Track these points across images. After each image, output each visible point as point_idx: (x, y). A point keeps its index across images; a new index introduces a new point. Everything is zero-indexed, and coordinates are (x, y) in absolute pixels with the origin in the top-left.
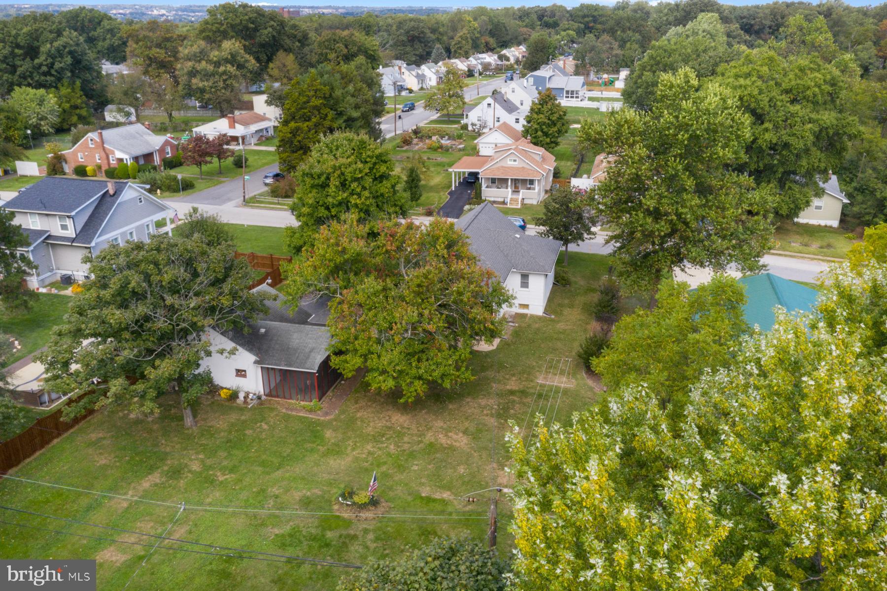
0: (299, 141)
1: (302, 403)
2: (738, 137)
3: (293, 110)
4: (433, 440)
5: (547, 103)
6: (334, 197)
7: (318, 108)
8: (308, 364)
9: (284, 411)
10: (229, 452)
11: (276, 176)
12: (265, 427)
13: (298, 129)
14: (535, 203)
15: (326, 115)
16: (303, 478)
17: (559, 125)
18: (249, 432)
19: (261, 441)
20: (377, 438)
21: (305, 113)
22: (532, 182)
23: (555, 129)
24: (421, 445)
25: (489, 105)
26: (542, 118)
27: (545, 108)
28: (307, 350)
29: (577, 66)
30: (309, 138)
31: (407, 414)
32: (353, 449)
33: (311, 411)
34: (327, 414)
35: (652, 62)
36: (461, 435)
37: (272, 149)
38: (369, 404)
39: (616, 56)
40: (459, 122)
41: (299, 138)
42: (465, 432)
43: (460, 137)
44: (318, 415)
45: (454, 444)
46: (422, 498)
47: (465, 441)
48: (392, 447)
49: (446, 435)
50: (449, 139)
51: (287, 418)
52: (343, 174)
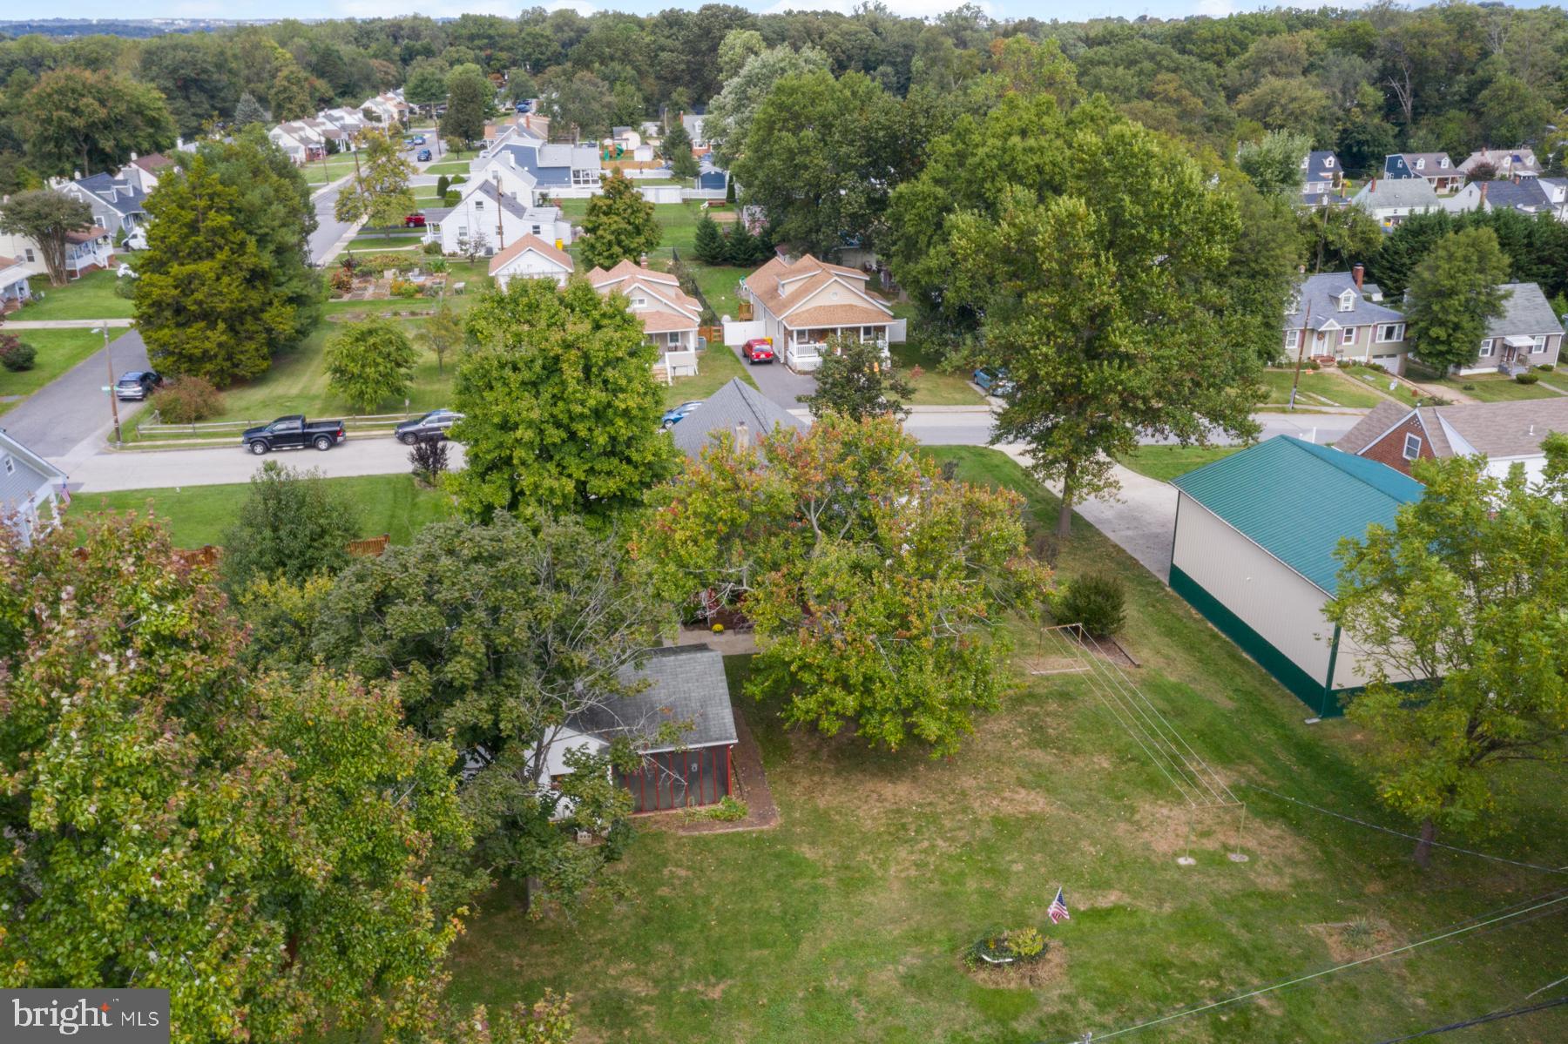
0: (200, 303)
1: (703, 810)
3: (174, 239)
4: (992, 813)
5: (620, 193)
7: (219, 231)
8: (714, 732)
9: (681, 833)
10: (672, 939)
11: (144, 379)
12: (682, 873)
13: (191, 278)
14: (691, 373)
15: (243, 244)
16: (862, 946)
17: (646, 232)
18: (663, 891)
19: (707, 901)
20: (898, 832)
21: (198, 244)
22: (674, 337)
23: (642, 240)
24: (984, 826)
25: (479, 204)
26: (617, 222)
27: (620, 205)
28: (695, 705)
30: (221, 293)
31: (898, 778)
32: (883, 865)
33: (730, 820)
34: (764, 818)
35: (785, 114)
36: (1023, 792)
37: (125, 322)
38: (816, 778)
39: (608, 105)
40: (417, 240)
41: (199, 296)
42: (1021, 783)
43: (440, 268)
44: (752, 824)
45: (1032, 809)
46: (1084, 913)
47: (1041, 801)
48: (940, 842)
49: (1003, 799)
50: (421, 273)
51: (702, 845)
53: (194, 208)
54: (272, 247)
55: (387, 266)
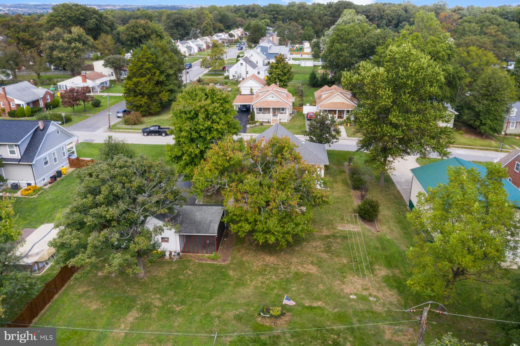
0: (139, 90)
1: (207, 255)
2: (438, 81)
3: (134, 70)
4: (296, 271)
5: (280, 62)
6: (203, 125)
7: (149, 69)
8: (211, 231)
9: (197, 261)
10: (175, 291)
11: (125, 111)
12: (190, 272)
13: (138, 82)
14: (286, 121)
16: (229, 303)
17: (288, 75)
18: (181, 277)
19: (191, 282)
20: (262, 272)
21: (142, 72)
22: (283, 109)
23: (286, 77)
24: (291, 274)
25: (242, 64)
26: (278, 71)
28: (208, 222)
29: (280, 40)
31: (273, 255)
32: (251, 281)
33: (213, 260)
34: (224, 261)
36: (311, 266)
38: (247, 251)
40: (223, 75)
42: (312, 263)
43: (226, 83)
44: (219, 262)
45: (310, 271)
46: (306, 307)
47: (315, 269)
48: (274, 277)
49: (302, 267)
50: (220, 85)
51: (201, 265)
52: (206, 110)
53: (143, 62)
54: (165, 74)
55: (211, 82)
